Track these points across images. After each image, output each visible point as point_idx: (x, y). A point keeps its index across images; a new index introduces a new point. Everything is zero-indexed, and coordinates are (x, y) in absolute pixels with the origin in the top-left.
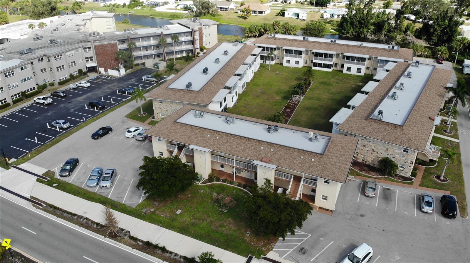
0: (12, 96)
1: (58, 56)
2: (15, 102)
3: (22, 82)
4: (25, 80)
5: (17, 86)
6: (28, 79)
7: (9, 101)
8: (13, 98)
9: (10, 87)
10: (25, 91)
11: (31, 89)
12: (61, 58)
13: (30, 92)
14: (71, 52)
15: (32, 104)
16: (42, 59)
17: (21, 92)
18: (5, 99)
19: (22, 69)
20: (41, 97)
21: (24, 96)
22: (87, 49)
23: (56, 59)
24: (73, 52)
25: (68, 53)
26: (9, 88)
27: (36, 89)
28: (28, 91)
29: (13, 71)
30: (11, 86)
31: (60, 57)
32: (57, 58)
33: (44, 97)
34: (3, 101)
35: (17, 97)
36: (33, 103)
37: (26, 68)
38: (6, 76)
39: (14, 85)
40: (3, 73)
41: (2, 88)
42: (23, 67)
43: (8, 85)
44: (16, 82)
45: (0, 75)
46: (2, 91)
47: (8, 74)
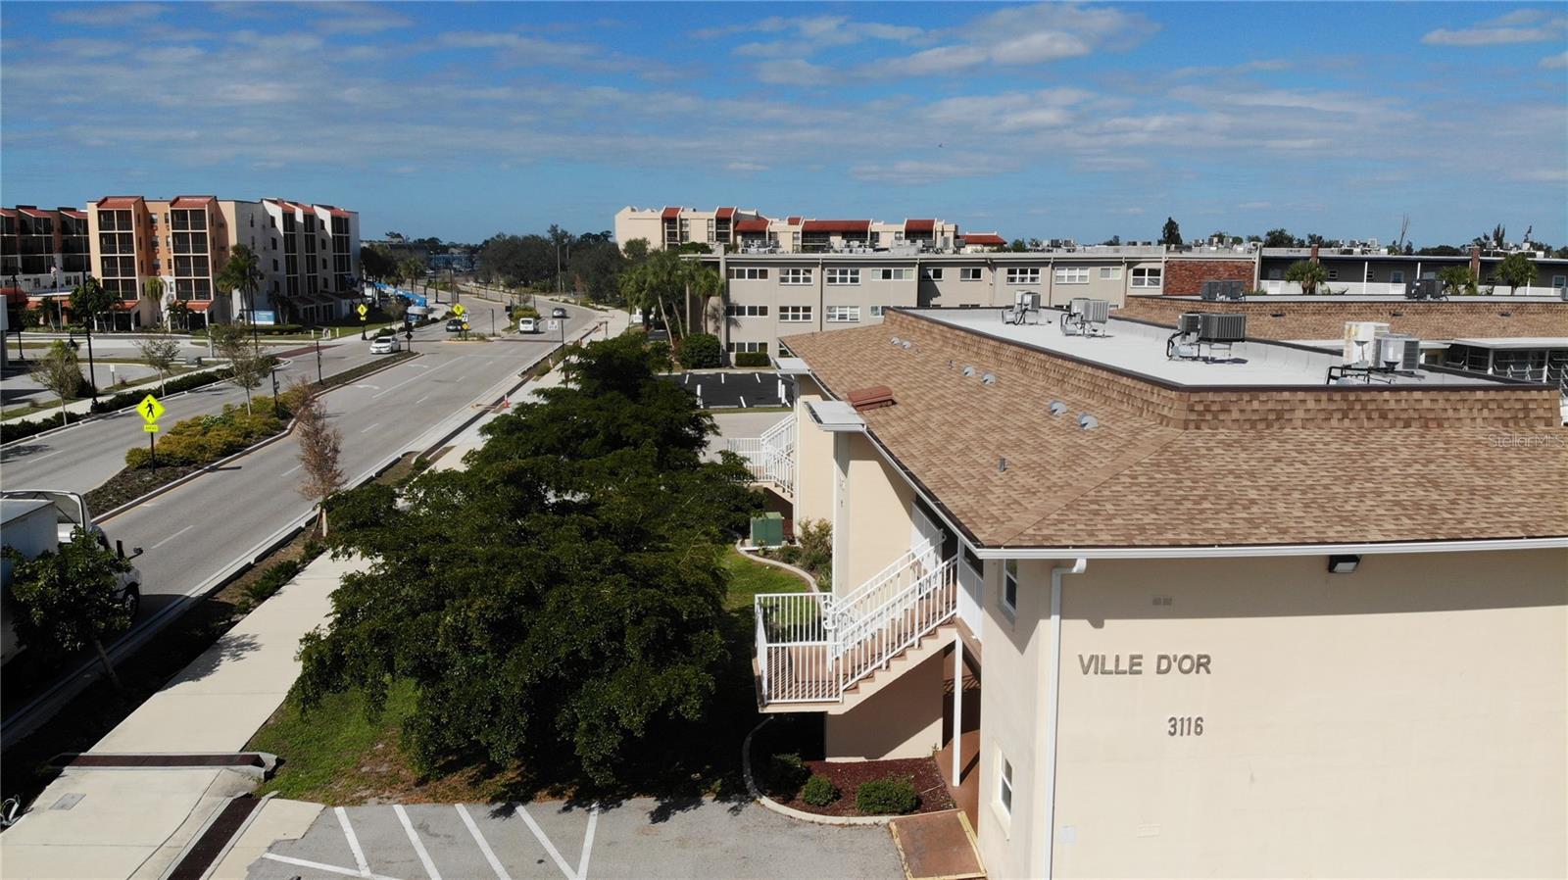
1: (1024, 272)
3: (874, 314)
5: (855, 319)
9: (834, 317)
12: (1033, 279)
14: (1077, 272)
16: (977, 274)
19: (886, 275)
22: (1146, 277)
23: (1013, 280)
24: (1087, 272)
25: (1065, 273)
26: (830, 316)
29: (857, 273)
30: (837, 313)
31: (1029, 275)
32: (1018, 275)
37: (901, 278)
38: (832, 280)
39: (848, 313)
40: (823, 269)
41: (807, 309)
42: (892, 270)
43: (830, 308)
44: (857, 307)
45: (814, 270)
46: (808, 317)
47: (838, 276)
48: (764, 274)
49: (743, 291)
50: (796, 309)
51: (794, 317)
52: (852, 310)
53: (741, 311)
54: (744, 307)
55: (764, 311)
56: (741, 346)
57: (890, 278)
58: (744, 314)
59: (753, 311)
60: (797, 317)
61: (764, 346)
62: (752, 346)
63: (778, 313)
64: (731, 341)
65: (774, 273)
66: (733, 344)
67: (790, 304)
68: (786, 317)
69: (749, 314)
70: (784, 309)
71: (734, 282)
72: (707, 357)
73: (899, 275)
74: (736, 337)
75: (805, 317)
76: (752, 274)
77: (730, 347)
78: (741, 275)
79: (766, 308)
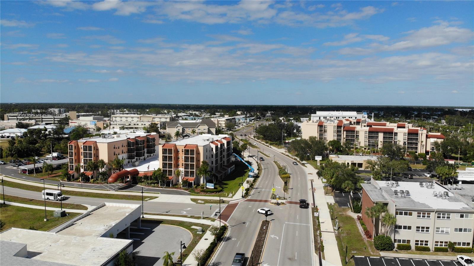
0: (437, 242)
2: (437, 250)
3: (455, 231)
4: (461, 230)
5: (447, 233)
6: (465, 230)
7: (431, 246)
8: (437, 245)
9: (439, 231)
10: (455, 243)
11: (464, 244)
13: (461, 246)
15: (452, 261)
17: (450, 242)
18: (427, 242)
19: (462, 216)
20: (466, 257)
21: (452, 247)
26: (437, 231)
27: (471, 246)
28: (459, 244)
29: (450, 215)
30: (440, 230)
33: (470, 258)
34: (424, 243)
35: (442, 245)
36: (454, 261)
37: (468, 217)
38: (439, 217)
39: (445, 230)
40: (436, 213)
41: (428, 228)
42: (464, 214)
43: (438, 228)
44: (449, 228)
45: (431, 213)
46: (428, 231)
47: (441, 216)
48: (411, 214)
49: (401, 220)
50: (423, 228)
51: (422, 231)
52: (447, 229)
53: (400, 227)
54: (402, 226)
55: (410, 228)
56: (399, 241)
57: (463, 217)
58: (401, 229)
59: (405, 227)
60: (423, 231)
61: (409, 241)
62: (404, 241)
63: (416, 229)
64: (395, 239)
65: (415, 214)
66: (396, 240)
67: (421, 226)
68: (419, 231)
69: (403, 229)
70: (418, 227)
71: (398, 216)
72: (387, 247)
73: (467, 217)
74: (398, 237)
75: (426, 231)
76: (406, 214)
77: (395, 240)
78: (401, 214)
79: (411, 227)
